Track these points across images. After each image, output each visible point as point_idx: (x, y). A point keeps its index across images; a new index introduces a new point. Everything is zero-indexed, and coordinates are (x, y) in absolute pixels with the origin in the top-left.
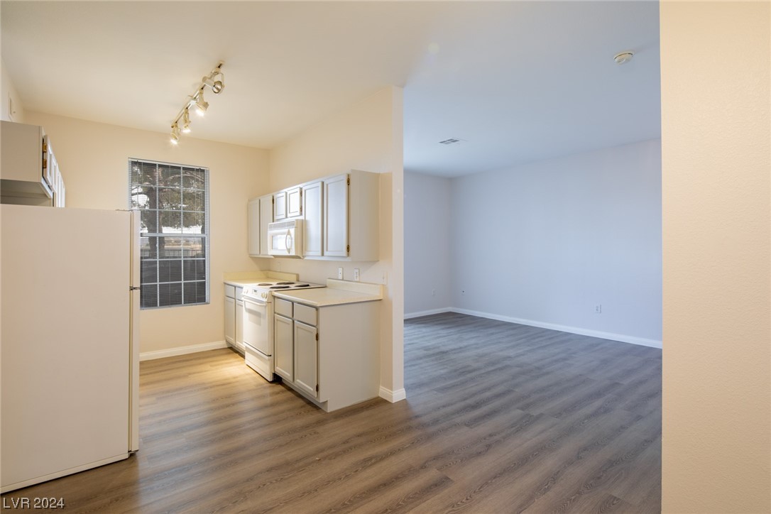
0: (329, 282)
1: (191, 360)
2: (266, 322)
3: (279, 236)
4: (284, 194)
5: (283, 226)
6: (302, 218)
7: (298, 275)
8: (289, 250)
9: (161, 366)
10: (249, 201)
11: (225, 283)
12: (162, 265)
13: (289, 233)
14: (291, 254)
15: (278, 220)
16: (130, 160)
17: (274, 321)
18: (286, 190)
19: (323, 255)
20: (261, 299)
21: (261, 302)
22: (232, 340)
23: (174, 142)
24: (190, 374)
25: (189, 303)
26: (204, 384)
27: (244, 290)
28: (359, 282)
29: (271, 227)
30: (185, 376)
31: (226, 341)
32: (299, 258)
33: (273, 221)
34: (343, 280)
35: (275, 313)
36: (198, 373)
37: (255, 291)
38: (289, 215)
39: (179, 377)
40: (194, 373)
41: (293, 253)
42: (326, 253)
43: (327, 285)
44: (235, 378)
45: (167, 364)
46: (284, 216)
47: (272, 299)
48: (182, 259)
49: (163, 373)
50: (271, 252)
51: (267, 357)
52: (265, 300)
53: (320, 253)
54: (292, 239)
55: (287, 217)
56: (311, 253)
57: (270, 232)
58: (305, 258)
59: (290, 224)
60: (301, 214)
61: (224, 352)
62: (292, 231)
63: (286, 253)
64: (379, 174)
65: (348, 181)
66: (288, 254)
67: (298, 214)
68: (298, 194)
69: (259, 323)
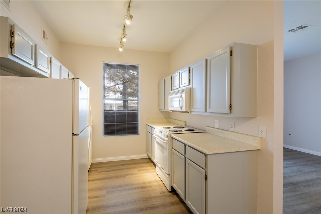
0: (207, 129)
1: (130, 164)
2: (167, 153)
3: (174, 99)
4: (178, 74)
5: (177, 92)
6: (190, 86)
7: (186, 122)
8: (181, 108)
9: (115, 166)
10: (159, 81)
11: (147, 125)
12: (118, 115)
13: (181, 97)
14: (183, 110)
15: (174, 90)
16: (103, 62)
17: (172, 154)
18: (179, 71)
19: (206, 111)
20: (164, 138)
21: (164, 140)
22: (150, 155)
23: (121, 50)
24: (127, 175)
25: (130, 134)
26: (132, 184)
27: (155, 130)
28: (234, 132)
29: (170, 94)
30: (124, 176)
31: (147, 155)
32: (188, 113)
33: (172, 91)
34: (219, 129)
35: (172, 148)
36: (131, 174)
37: (161, 132)
38: (181, 86)
39: (121, 176)
40: (129, 175)
41: (184, 109)
42: (208, 110)
43: (206, 131)
44: (149, 183)
45: (118, 165)
46: (178, 87)
47: (170, 139)
48: (127, 111)
49: (115, 171)
50: (170, 109)
51: (168, 176)
52: (166, 139)
53: (204, 110)
54: (183, 101)
55: (180, 87)
56: (196, 110)
57: (170, 97)
58: (192, 113)
59: (182, 91)
60: (189, 84)
61: (146, 161)
62: (184, 95)
63: (179, 109)
64: (256, 46)
65: (231, 53)
66: (181, 110)
67: (187, 84)
68: (187, 72)
69: (163, 153)
